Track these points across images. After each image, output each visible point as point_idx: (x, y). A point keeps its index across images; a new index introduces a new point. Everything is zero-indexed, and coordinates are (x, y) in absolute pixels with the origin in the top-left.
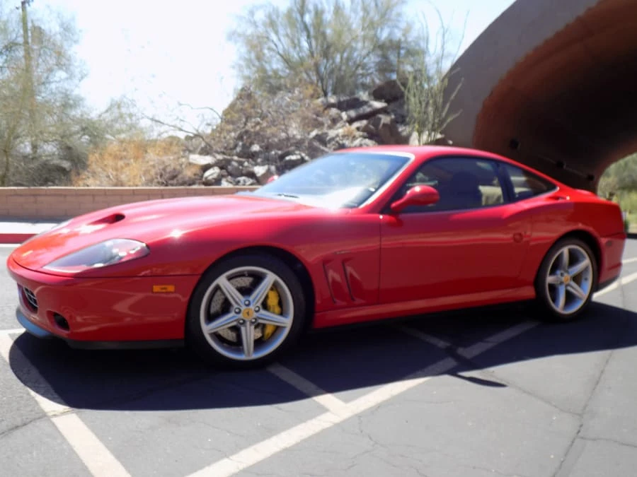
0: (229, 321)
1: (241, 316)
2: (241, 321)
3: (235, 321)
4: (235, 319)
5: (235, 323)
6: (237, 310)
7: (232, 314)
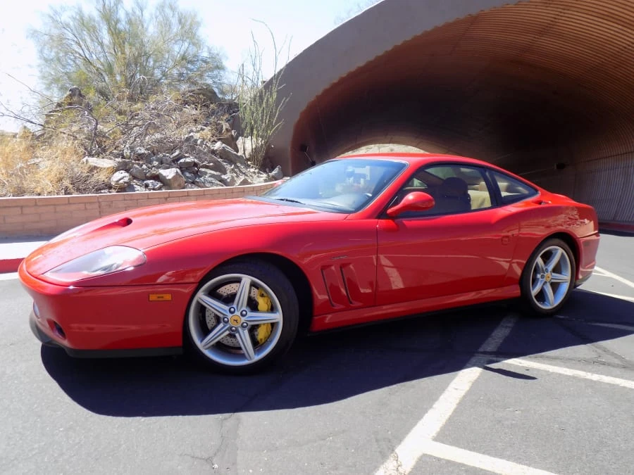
0: (220, 310)
1: (230, 316)
2: (226, 319)
3: (224, 315)
4: (225, 313)
5: (221, 316)
6: (232, 310)
7: (227, 308)
